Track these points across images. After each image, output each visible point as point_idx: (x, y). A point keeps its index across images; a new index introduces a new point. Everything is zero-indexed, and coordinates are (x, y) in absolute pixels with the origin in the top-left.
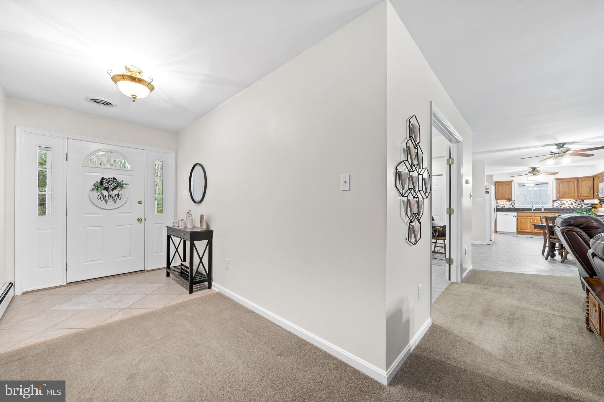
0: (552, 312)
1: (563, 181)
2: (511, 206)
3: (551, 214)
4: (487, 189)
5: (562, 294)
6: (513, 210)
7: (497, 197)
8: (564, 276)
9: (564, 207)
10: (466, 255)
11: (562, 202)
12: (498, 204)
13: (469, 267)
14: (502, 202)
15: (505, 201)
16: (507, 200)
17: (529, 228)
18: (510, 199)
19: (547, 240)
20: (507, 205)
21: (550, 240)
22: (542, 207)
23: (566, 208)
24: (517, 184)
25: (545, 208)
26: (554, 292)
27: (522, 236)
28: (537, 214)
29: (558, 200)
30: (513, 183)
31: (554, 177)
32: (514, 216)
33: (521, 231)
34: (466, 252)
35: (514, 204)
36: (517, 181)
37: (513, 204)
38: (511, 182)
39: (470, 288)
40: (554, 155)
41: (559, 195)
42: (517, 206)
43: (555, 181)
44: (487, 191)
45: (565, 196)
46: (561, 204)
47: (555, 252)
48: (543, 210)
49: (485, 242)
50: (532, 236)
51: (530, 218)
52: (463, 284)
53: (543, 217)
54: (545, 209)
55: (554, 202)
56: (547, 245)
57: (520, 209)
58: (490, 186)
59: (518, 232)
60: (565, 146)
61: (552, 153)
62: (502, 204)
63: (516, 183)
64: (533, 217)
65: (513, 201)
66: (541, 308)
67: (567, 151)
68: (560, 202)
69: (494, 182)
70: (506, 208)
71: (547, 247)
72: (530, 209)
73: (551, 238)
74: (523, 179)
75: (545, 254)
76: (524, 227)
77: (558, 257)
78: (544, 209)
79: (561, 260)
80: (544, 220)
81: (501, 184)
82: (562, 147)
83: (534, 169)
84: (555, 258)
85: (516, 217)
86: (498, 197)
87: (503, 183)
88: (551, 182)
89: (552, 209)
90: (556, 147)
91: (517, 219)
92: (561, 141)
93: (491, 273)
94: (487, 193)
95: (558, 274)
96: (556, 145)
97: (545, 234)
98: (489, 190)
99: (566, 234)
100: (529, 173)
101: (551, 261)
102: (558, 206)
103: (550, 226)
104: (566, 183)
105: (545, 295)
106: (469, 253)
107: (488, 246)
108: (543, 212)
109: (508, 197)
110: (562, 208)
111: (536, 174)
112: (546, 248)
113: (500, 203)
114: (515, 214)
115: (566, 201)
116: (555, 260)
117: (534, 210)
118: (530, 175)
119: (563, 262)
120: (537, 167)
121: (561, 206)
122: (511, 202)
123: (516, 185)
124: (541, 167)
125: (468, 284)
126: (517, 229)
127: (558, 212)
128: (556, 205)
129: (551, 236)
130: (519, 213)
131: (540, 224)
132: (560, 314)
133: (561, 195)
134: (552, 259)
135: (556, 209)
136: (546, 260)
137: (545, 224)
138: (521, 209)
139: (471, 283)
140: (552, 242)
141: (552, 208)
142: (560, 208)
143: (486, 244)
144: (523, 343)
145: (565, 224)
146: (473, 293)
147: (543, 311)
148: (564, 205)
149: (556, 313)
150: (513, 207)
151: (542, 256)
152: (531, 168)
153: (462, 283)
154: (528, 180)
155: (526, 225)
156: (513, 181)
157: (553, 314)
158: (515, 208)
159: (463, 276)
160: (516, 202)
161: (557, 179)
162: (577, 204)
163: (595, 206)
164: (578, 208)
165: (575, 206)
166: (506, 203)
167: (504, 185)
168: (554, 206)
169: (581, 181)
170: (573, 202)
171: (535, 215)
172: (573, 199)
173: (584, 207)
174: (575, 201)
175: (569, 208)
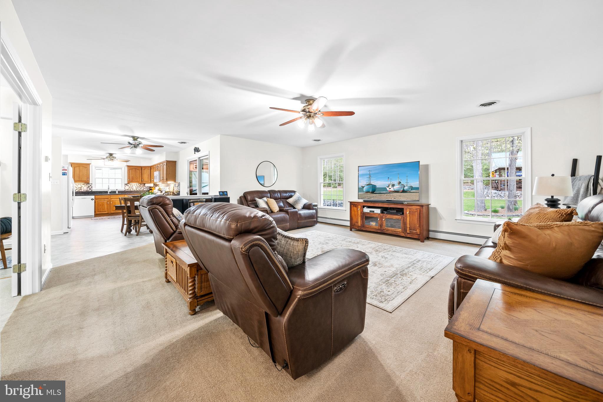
0: (142, 280)
1: (132, 168)
2: (89, 189)
3: (123, 195)
4: (64, 170)
5: (144, 261)
6: (90, 193)
8: (141, 246)
10: (45, 253)
11: (131, 185)
13: (48, 266)
15: (82, 184)
16: (84, 183)
17: (106, 209)
18: (87, 182)
19: (125, 219)
20: (85, 188)
21: (128, 218)
23: (134, 190)
24: (94, 167)
25: (118, 190)
26: (138, 262)
27: (100, 218)
28: (113, 196)
29: (129, 183)
30: (90, 165)
31: (126, 164)
32: (92, 199)
33: (99, 213)
34: (46, 248)
35: (92, 187)
36: (94, 164)
37: (90, 187)
38: (89, 164)
39: (56, 293)
40: (130, 145)
41: (130, 179)
42: (94, 189)
43: (126, 168)
44: (64, 173)
45: (134, 181)
46: (130, 187)
47: (131, 228)
48: (117, 193)
49: (62, 231)
50: (109, 217)
51: (107, 200)
52: (43, 292)
53: (122, 199)
54: (119, 192)
55: (126, 185)
56: (125, 223)
57: (97, 191)
58: (68, 167)
59: (96, 215)
60: (138, 140)
61: (129, 143)
62: (78, 187)
63: (93, 166)
64: (109, 199)
65: (90, 185)
66: (133, 281)
67: (140, 144)
68: (129, 185)
69: (70, 163)
70: (83, 191)
71: (126, 224)
72: (106, 192)
73: (129, 216)
74: (101, 163)
75: (124, 231)
76: (102, 209)
77: (133, 232)
79: (136, 233)
80: (122, 202)
81: (78, 166)
82: (137, 140)
83: (111, 155)
84: (131, 233)
85: (94, 200)
86: (76, 179)
87: (80, 165)
88: (124, 168)
89: (124, 191)
90: (132, 139)
91: (95, 202)
92: (136, 134)
93: (78, 264)
94: (64, 175)
95: (137, 246)
96: (132, 137)
97: (123, 214)
98: (66, 172)
99: (151, 211)
100: (107, 157)
101: (129, 236)
102: (128, 188)
103: (128, 206)
104: (134, 170)
105: (133, 267)
106: (48, 249)
107: (66, 235)
108: (118, 194)
109: (85, 179)
110: (131, 190)
111: (113, 159)
112: (124, 225)
113: (76, 186)
114: (93, 197)
115: (133, 185)
116: (132, 235)
117: (110, 193)
118: (107, 160)
119: (137, 235)
120: (114, 154)
121: (130, 188)
122: (88, 185)
124: (118, 154)
125: (52, 289)
126: (95, 212)
127: (128, 193)
128: (127, 188)
129: (129, 215)
130: (96, 196)
131: (119, 205)
132: (148, 279)
133: (131, 180)
134: (129, 234)
135: (127, 191)
136: (125, 237)
137: (123, 205)
138: (99, 191)
139: (55, 286)
140: (129, 219)
142: (129, 190)
143: (63, 233)
144: (128, 322)
145: (150, 204)
146: (61, 297)
147: (136, 282)
149: (145, 280)
150: (90, 191)
151: (121, 234)
152: (108, 153)
153: (41, 291)
154: (105, 165)
155: (103, 207)
156: (90, 164)
157: (143, 282)
158: (93, 191)
159: (42, 280)
160: (93, 185)
161: (128, 166)
162: (141, 187)
163: (151, 188)
164: (142, 190)
165: (140, 189)
166: (83, 186)
167: (81, 167)
168: (126, 189)
169: (144, 170)
170: (138, 186)
171: (111, 197)
172: (139, 183)
173: (145, 189)
174: (140, 185)
175: (136, 190)
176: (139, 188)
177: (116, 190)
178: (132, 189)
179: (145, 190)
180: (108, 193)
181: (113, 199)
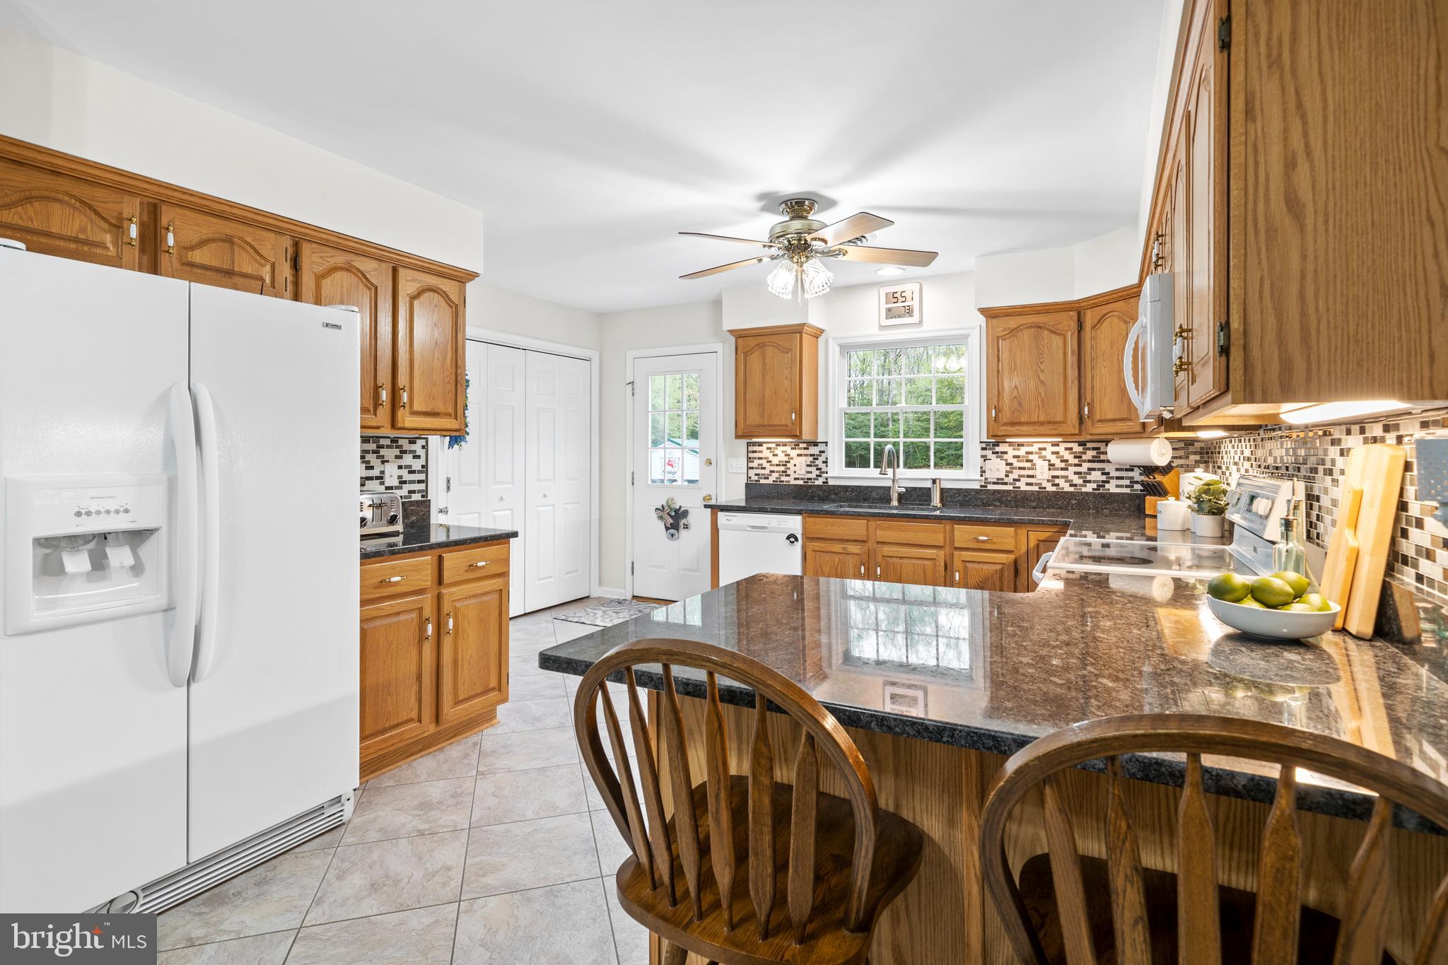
1: (1013, 324)
2: (812, 474)
7: (741, 426)
9: (1030, 480)
11: (1022, 452)
12: (764, 462)
14: (779, 450)
15: (783, 444)
18: (808, 436)
22: (934, 481)
23: (1036, 488)
24: (837, 348)
25: (946, 487)
29: (1006, 437)
30: (821, 340)
31: (974, 300)
32: (792, 538)
35: (825, 462)
37: (819, 462)
38: (801, 329)
41: (998, 411)
42: (837, 473)
45: (1032, 419)
46: (1016, 464)
48: (934, 502)
51: (858, 548)
55: (989, 453)
62: (775, 460)
63: (831, 341)
64: (871, 545)
65: (821, 447)
68: (1011, 452)
69: (729, 332)
70: (792, 482)
78: (942, 490)
81: (759, 346)
85: (799, 545)
86: (745, 421)
87: (766, 339)
89: (977, 491)
91: (805, 558)
102: (1003, 476)
104: (1026, 335)
109: (792, 424)
110: (1023, 487)
113: (766, 457)
115: (1035, 448)
121: (1015, 475)
123: (834, 350)
133: (1006, 414)
135: (995, 491)
138: (854, 488)
141: (976, 486)
142: (1010, 488)
148: (1030, 473)
150: (819, 482)
158: (831, 482)
160: (830, 454)
161: (988, 314)
162: (1086, 466)
163: (1159, 478)
164: (1089, 488)
165: (1079, 481)
166: (794, 453)
167: (769, 350)
168: (987, 475)
169: (1093, 328)
170: (1067, 455)
171: (882, 535)
172: (1067, 437)
173: (1114, 482)
174: (1077, 448)
175: (1050, 488)
176: (1070, 473)
177: (929, 484)
178: (1024, 480)
179: (1112, 488)
180: (889, 500)
181: (887, 550)
